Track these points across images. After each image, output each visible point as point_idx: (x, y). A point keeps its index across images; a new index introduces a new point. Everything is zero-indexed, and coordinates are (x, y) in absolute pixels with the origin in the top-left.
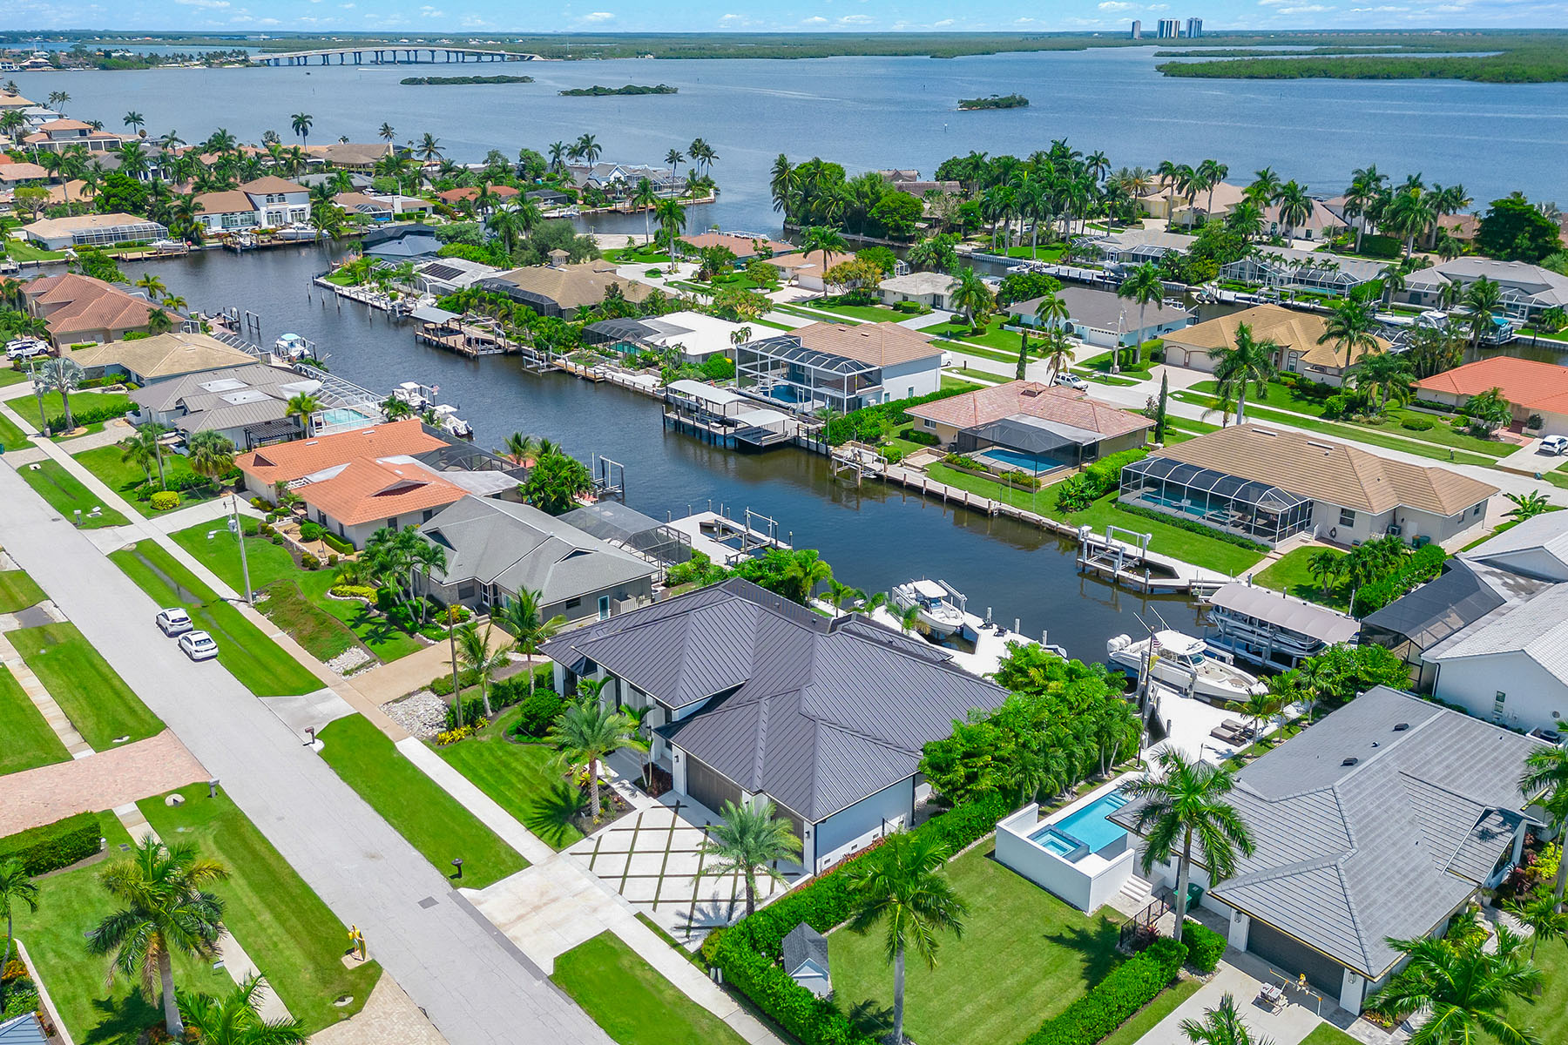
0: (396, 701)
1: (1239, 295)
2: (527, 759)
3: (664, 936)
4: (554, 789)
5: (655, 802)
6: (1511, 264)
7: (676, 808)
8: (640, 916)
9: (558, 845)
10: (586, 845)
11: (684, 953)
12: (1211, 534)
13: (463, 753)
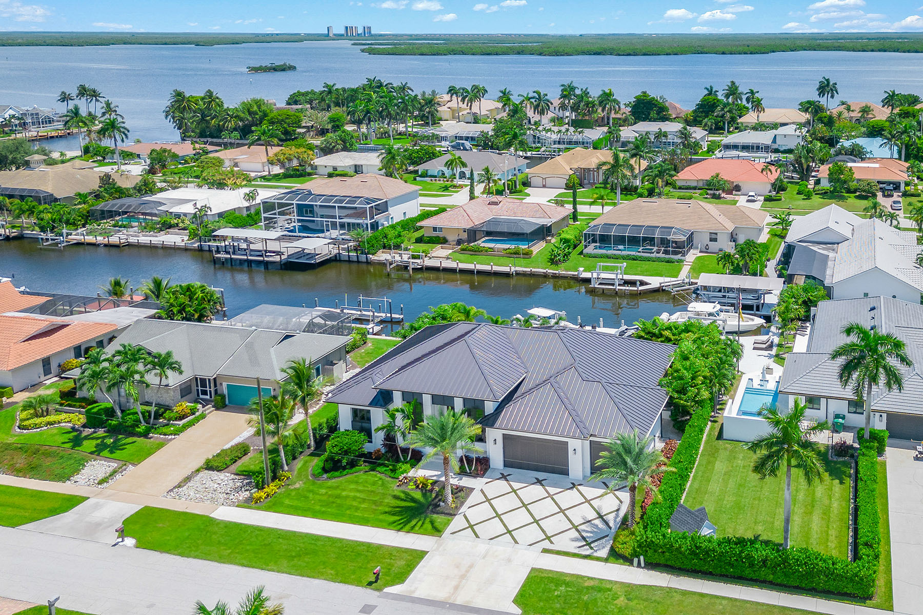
0: (179, 486)
1: (533, 153)
2: (353, 486)
3: (575, 555)
4: (396, 497)
5: (485, 480)
6: (665, 123)
7: (504, 477)
8: (545, 551)
9: (437, 531)
10: (458, 522)
11: (598, 559)
12: (648, 259)
13: (287, 502)
